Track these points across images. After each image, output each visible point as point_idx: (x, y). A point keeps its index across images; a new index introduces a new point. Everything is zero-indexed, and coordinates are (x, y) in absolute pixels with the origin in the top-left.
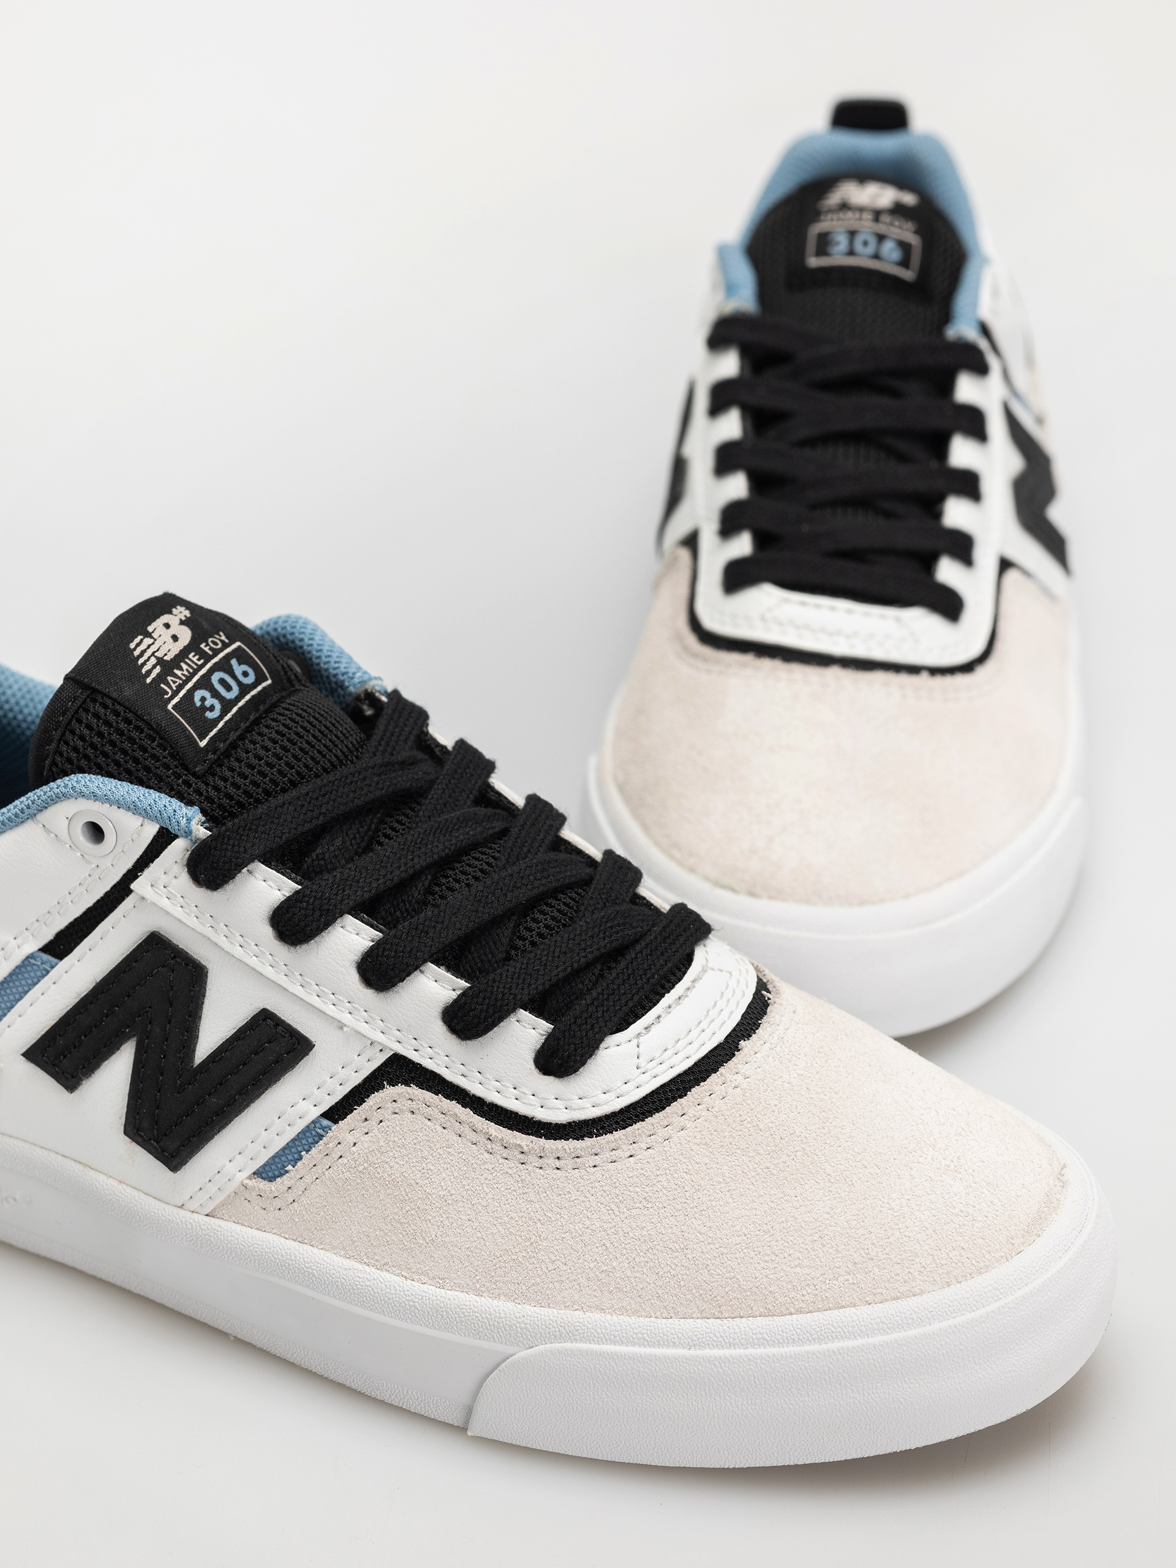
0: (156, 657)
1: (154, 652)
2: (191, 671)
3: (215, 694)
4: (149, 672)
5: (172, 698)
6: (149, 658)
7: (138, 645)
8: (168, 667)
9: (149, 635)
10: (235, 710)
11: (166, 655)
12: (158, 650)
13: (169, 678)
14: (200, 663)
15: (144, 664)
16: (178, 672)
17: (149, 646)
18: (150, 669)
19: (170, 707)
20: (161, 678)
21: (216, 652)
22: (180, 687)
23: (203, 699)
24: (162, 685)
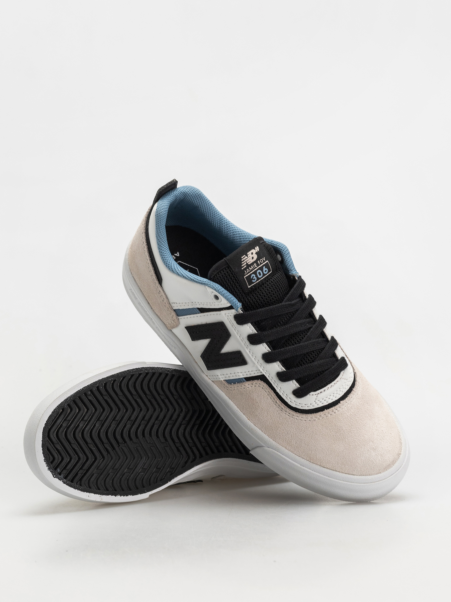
0: (246, 263)
1: (246, 261)
2: (253, 268)
3: (257, 276)
4: (243, 266)
5: (246, 275)
6: (245, 262)
7: (244, 258)
8: (248, 266)
9: (247, 255)
10: (260, 280)
11: (249, 263)
12: (247, 261)
13: (247, 269)
14: (256, 267)
15: (243, 264)
16: (250, 268)
17: (246, 259)
18: (244, 265)
19: (245, 277)
20: (245, 269)
21: (261, 264)
22: (249, 272)
23: (253, 277)
24: (245, 271)
